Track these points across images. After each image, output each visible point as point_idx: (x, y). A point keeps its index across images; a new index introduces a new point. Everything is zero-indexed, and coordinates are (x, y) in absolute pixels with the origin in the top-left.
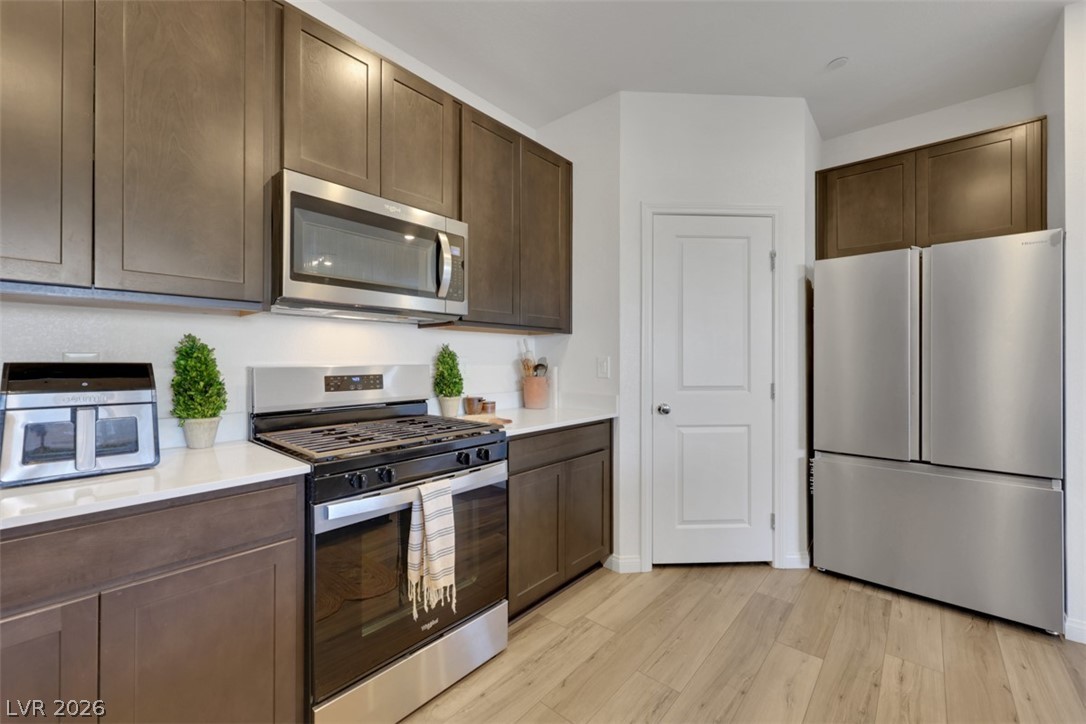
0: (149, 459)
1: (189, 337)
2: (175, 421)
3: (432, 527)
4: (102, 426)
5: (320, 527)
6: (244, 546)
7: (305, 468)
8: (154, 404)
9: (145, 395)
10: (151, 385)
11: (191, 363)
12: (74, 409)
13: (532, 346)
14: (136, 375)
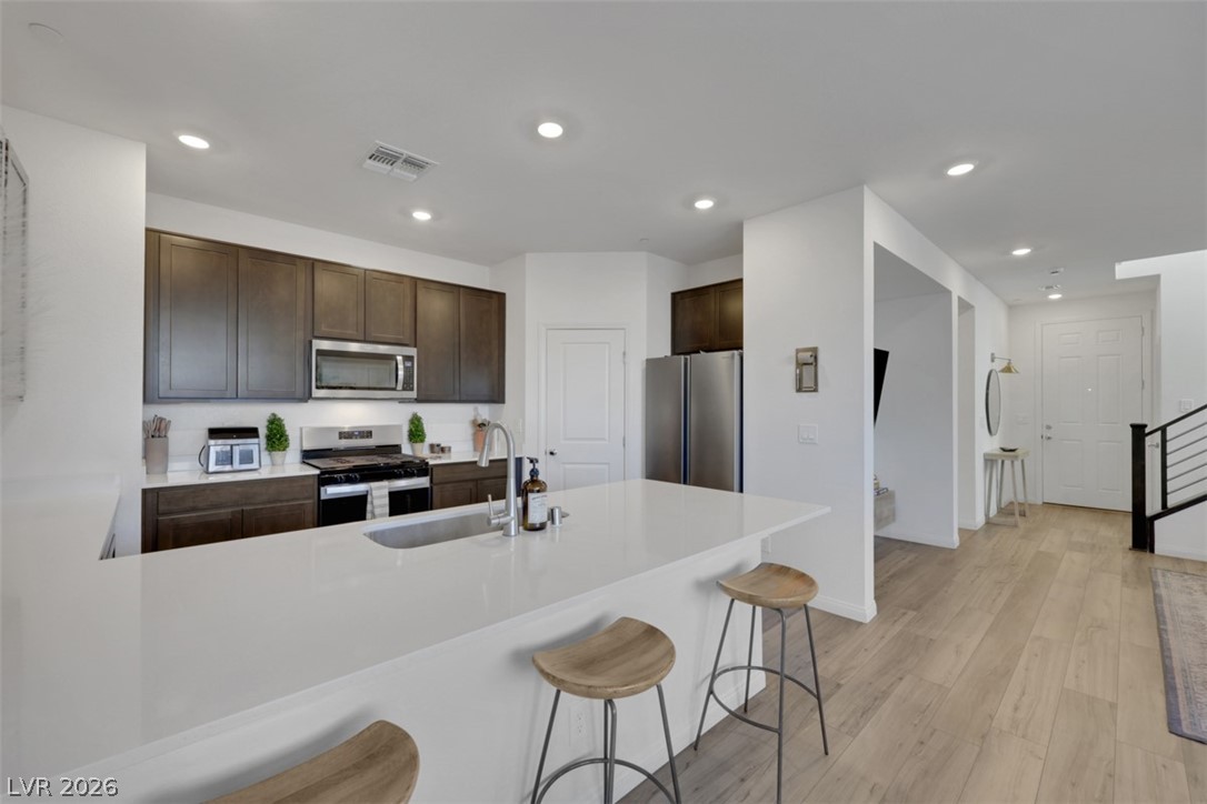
0: (257, 466)
1: (274, 415)
2: (267, 453)
3: (376, 502)
4: (241, 453)
5: (323, 497)
6: (293, 500)
7: (318, 472)
8: (259, 444)
9: (256, 440)
10: (257, 436)
11: (274, 426)
12: (232, 446)
13: (484, 411)
14: (251, 432)
